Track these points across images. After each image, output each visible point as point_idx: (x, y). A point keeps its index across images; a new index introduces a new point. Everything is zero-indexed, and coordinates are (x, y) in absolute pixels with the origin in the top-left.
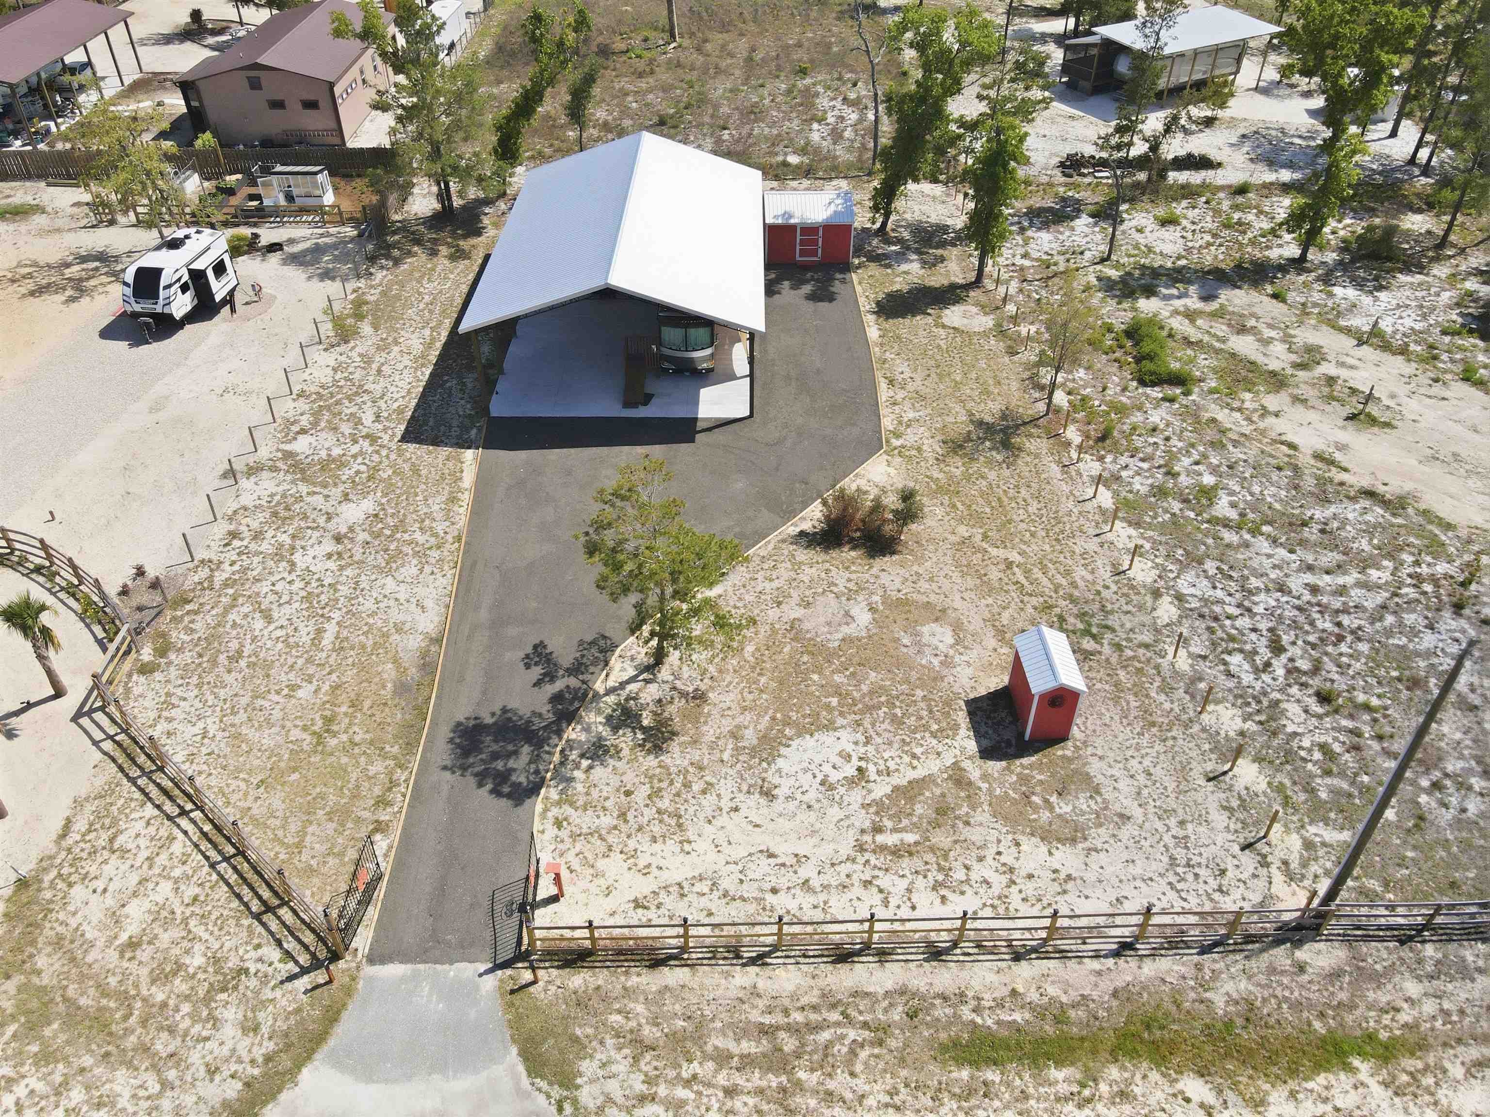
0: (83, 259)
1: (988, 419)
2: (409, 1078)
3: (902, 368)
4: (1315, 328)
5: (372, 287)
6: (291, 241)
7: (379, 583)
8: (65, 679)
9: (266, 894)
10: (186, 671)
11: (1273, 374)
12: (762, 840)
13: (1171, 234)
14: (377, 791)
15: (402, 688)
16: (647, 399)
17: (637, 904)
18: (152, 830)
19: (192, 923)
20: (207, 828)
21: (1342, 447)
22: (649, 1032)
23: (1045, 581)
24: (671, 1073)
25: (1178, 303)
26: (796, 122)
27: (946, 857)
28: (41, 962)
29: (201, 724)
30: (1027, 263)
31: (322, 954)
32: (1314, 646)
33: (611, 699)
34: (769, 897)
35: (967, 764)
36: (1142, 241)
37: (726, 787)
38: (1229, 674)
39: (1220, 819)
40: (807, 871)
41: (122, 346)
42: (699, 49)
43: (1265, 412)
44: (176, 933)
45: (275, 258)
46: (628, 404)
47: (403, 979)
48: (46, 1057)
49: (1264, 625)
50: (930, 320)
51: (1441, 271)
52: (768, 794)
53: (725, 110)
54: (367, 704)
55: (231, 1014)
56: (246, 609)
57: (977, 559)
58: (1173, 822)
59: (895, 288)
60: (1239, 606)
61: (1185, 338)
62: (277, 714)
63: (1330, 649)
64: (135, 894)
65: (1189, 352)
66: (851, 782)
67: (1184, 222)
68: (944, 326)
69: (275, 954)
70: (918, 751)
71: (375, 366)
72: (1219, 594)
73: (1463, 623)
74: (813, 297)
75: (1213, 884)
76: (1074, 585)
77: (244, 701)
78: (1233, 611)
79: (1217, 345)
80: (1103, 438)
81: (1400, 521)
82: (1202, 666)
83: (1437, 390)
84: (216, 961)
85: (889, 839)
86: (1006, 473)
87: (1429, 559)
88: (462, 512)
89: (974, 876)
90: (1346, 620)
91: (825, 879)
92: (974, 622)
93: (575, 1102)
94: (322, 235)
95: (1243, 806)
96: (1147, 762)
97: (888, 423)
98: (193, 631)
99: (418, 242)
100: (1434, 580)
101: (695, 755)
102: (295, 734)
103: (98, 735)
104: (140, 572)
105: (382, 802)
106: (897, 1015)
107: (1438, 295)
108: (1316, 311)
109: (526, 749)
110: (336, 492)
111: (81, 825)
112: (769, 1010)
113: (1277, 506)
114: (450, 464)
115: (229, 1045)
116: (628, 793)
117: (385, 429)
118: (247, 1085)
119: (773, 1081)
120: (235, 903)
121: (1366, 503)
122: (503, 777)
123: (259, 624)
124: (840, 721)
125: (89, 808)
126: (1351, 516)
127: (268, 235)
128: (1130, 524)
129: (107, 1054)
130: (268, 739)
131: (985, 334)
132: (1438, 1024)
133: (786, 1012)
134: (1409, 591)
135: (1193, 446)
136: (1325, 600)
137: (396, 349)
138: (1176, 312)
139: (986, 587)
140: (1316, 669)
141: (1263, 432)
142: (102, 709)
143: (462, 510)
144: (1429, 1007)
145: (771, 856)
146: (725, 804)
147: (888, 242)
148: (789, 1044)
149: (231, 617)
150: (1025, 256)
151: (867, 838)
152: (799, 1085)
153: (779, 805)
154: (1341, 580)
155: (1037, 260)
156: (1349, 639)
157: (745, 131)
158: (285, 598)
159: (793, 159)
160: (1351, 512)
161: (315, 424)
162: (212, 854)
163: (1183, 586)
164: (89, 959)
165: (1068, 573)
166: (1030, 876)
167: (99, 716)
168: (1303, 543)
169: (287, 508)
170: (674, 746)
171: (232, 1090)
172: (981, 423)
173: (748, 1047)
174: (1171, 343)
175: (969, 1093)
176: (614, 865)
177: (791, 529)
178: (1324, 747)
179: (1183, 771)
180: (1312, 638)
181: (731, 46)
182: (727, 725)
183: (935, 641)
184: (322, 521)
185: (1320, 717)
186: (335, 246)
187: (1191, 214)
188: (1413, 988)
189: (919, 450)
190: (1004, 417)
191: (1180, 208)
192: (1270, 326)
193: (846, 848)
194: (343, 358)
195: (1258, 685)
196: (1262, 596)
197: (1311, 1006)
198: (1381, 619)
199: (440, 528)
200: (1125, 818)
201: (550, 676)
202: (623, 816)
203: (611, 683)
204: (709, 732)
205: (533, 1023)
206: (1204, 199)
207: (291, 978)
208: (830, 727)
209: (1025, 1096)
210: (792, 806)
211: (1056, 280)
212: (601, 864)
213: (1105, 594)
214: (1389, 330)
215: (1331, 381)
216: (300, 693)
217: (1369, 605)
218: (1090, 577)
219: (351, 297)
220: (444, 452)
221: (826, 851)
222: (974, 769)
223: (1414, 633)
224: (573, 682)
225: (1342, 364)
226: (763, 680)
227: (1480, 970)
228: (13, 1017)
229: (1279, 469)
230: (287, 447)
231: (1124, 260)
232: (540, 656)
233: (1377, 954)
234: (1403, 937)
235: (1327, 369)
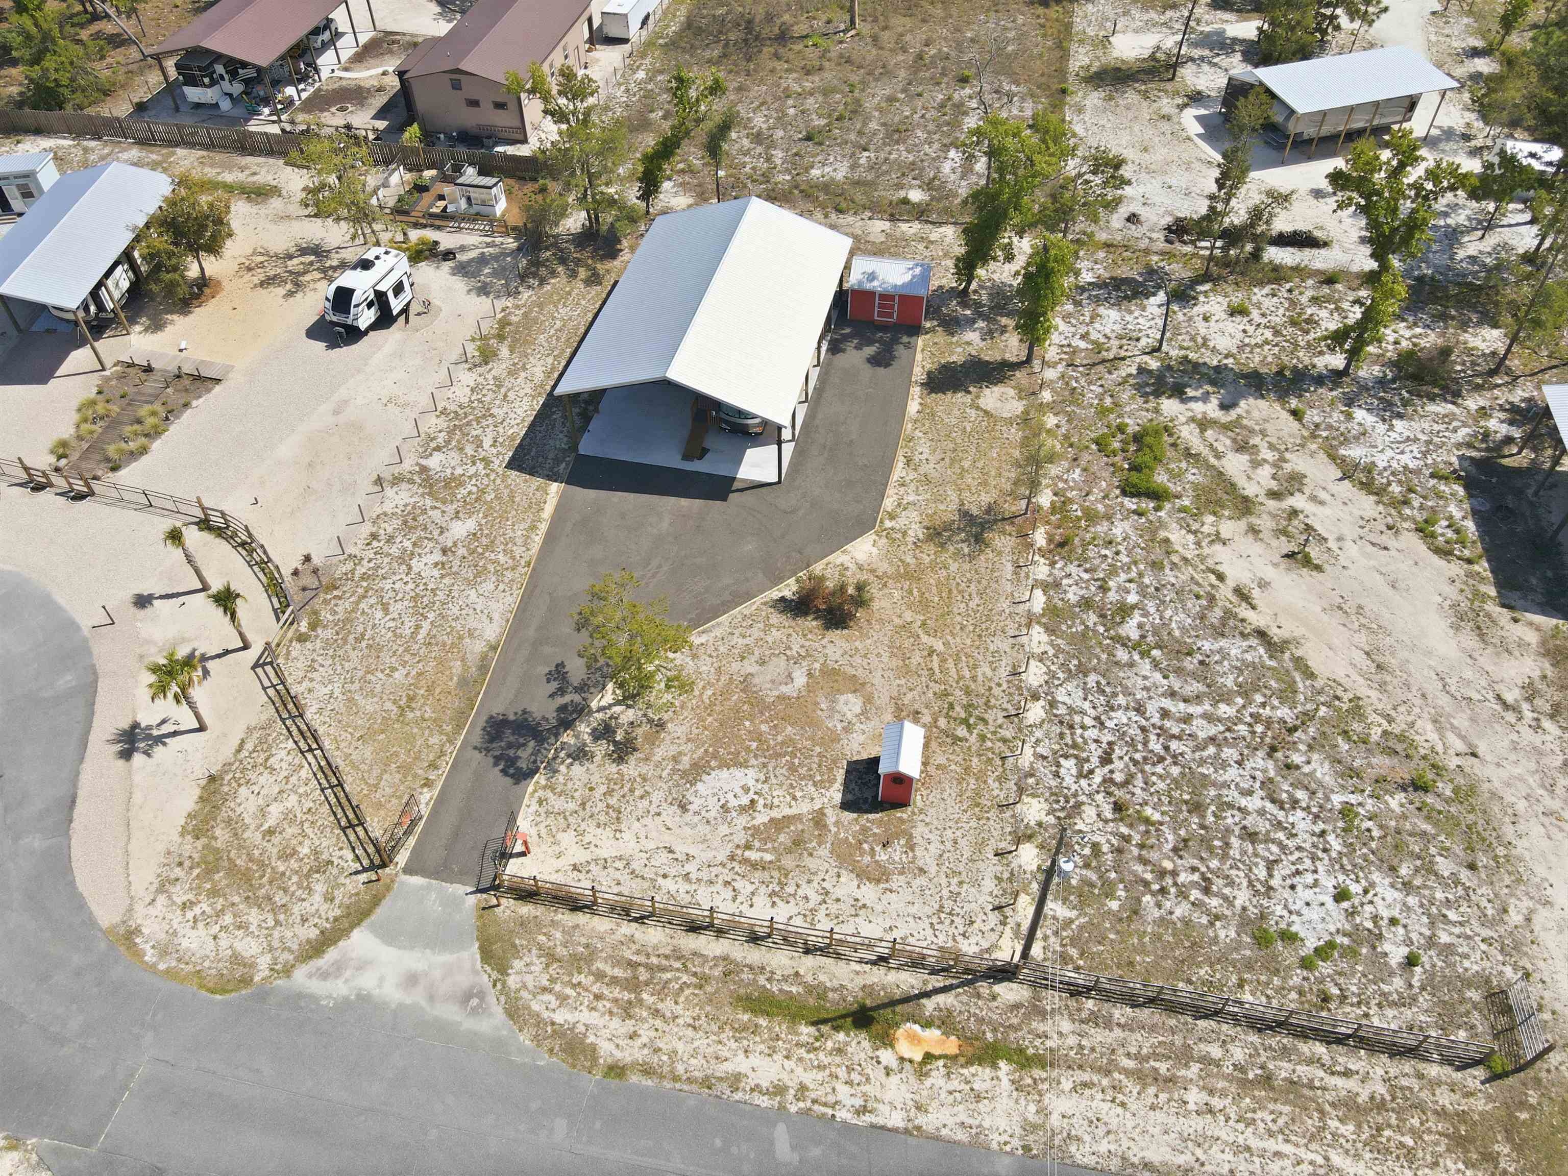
0: (303, 251)
1: (975, 511)
2: (412, 948)
3: (923, 449)
4: (1312, 454)
5: (518, 307)
6: (463, 249)
7: (466, 593)
8: (250, 637)
9: (351, 816)
10: (327, 643)
11: (1246, 499)
12: (667, 839)
13: (1235, 326)
14: (431, 757)
15: (463, 682)
16: (702, 453)
17: (575, 868)
18: (290, 758)
19: (306, 825)
20: (323, 763)
21: (1263, 585)
22: (560, 951)
23: (953, 672)
24: (566, 979)
25: (1198, 408)
26: (936, 146)
27: (786, 876)
28: (218, 832)
29: (330, 687)
30: (1083, 345)
31: (377, 861)
32: (1135, 763)
33: (599, 716)
34: (660, 880)
35: (829, 812)
36: (1203, 331)
37: (657, 796)
38: (1057, 775)
39: (989, 884)
40: (691, 867)
42: (875, 39)
43: (1218, 538)
44: (294, 830)
45: (447, 266)
46: (687, 457)
47: (422, 888)
48: (214, 893)
49: (1107, 737)
50: (968, 399)
51: (1473, 403)
52: (683, 808)
53: (873, 125)
54: (438, 691)
55: (319, 888)
56: (373, 601)
57: (907, 643)
58: (955, 881)
59: (954, 358)
60: (1097, 718)
61: (1187, 449)
62: (378, 689)
63: (1147, 768)
64: (276, 799)
65: (1184, 465)
66: (743, 809)
67: (1255, 314)
68: (978, 408)
69: (350, 856)
70: (799, 794)
71: (503, 390)
72: (1087, 705)
73: (1270, 764)
74: (876, 361)
75: (961, 929)
76: (974, 679)
77: (360, 674)
78: (1088, 721)
79: (1213, 461)
80: (1062, 545)
81: (1273, 663)
82: (1039, 765)
83: (1387, 539)
84: (316, 852)
85: (753, 855)
86: (966, 566)
87: (1276, 702)
88: (538, 540)
89: (800, 892)
90: (1174, 745)
91: (701, 875)
92: (882, 698)
93: (504, 983)
94: (488, 245)
95: (1010, 880)
96: (959, 833)
97: (889, 503)
98: (336, 613)
99: (563, 261)
100: (1268, 724)
101: (644, 769)
102: (389, 705)
103: (267, 683)
104: (307, 559)
105: (433, 766)
106: (717, 972)
107: (1455, 431)
108: (1324, 434)
109: (532, 744)
110: (450, 509)
111: (249, 746)
112: (638, 952)
113: (1177, 633)
114: (538, 494)
115: (316, 906)
116: (591, 789)
117: (499, 453)
118: (322, 932)
119: (626, 996)
120: (332, 818)
121: (1253, 642)
122: (512, 762)
123: (379, 614)
124: (753, 762)
125: (256, 735)
126: (1233, 652)
127: (446, 240)
128: (1047, 629)
129: (248, 898)
130: (369, 705)
131: (1010, 421)
132: (1072, 1053)
133: (648, 955)
134: (1242, 729)
135: (1135, 563)
136: (1167, 724)
137: (523, 375)
138: (1192, 419)
139: (905, 670)
140: (1126, 783)
141: (1203, 559)
142: (271, 663)
143: (537, 539)
144: (1072, 1041)
145: (671, 852)
146: (653, 809)
147: (964, 304)
148: (643, 975)
149: (362, 606)
150: (1083, 337)
151: (739, 852)
152: (641, 1001)
153: (688, 817)
154: (1192, 709)
155: (1094, 342)
156: (1169, 760)
157: (882, 155)
158: (400, 596)
159: (916, 196)
160: (1235, 648)
161: (448, 442)
162: (323, 781)
163: (1061, 696)
164: (245, 836)
165: (975, 667)
166: (838, 900)
167: (268, 668)
168: (1179, 671)
169: (414, 519)
170: (632, 759)
171: (313, 933)
172: (965, 514)
173: (618, 972)
174: (1170, 453)
175: (744, 1028)
176: (567, 839)
177: (775, 594)
178: (1095, 846)
179: (980, 846)
180: (1138, 756)
181: (908, 38)
182: (673, 750)
183: (845, 709)
184: (436, 533)
185: (1106, 821)
186: (496, 258)
187: (1268, 303)
188: (1066, 1026)
189: (905, 534)
190: (989, 511)
191: (1259, 293)
192: (1271, 447)
193: (722, 857)
194: (481, 380)
195: (1074, 787)
196: (1120, 712)
197: (990, 1023)
198: (1204, 749)
199: (518, 551)
200: (922, 871)
201: (561, 691)
202: (583, 804)
203: (603, 703)
204: (659, 753)
205: (492, 931)
206: (1288, 286)
207: (357, 873)
208: (744, 765)
209: (778, 1038)
210: (696, 819)
211: (1100, 368)
212: (560, 836)
213: (996, 691)
214: (1381, 465)
215: (1294, 513)
216: (396, 675)
217: (1202, 735)
218: (989, 673)
219: (499, 316)
220: (537, 481)
221: (710, 854)
222: (832, 816)
223: (1224, 765)
224: (577, 698)
225: (1313, 499)
226: (710, 719)
227: (1119, 1025)
228: (198, 864)
229: (1198, 597)
230: (423, 462)
231: (1174, 353)
232: (559, 673)
233: (1052, 999)
234: (1075, 991)
235: (1297, 501)
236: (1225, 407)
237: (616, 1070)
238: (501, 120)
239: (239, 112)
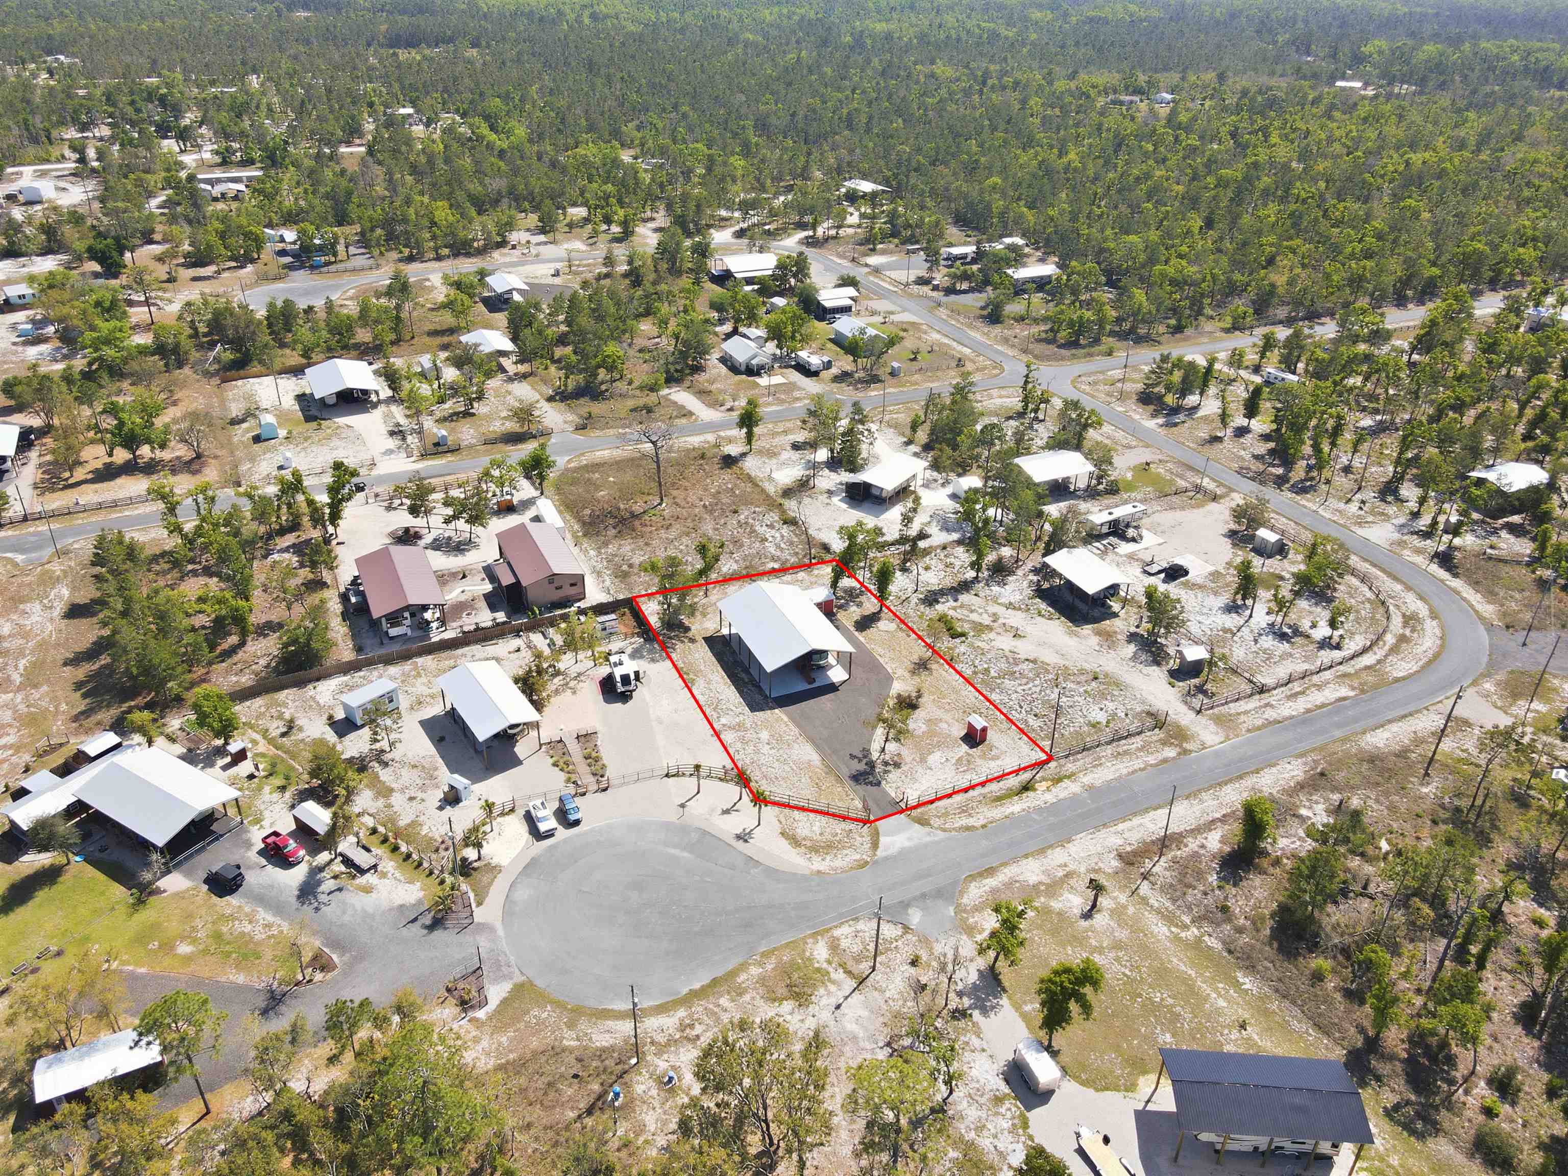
1: (916, 661)
2: (900, 834)
3: (880, 650)
4: (993, 605)
7: (792, 751)
9: (841, 817)
11: (988, 626)
12: (936, 777)
13: (931, 574)
14: (845, 793)
15: (826, 773)
16: (814, 680)
17: (920, 795)
18: (801, 815)
19: (831, 826)
20: (814, 811)
21: (1015, 647)
22: (939, 814)
24: (947, 818)
25: (948, 604)
27: (974, 769)
28: (804, 842)
33: (880, 761)
34: (944, 786)
35: (967, 752)
36: (923, 579)
37: (920, 770)
40: (949, 779)
41: (619, 705)
43: (991, 640)
44: (828, 829)
46: (810, 684)
47: (886, 822)
48: (826, 853)
50: (875, 629)
51: (1020, 572)
52: (930, 769)
54: (822, 778)
55: (856, 836)
58: (1015, 749)
59: (855, 618)
61: (957, 618)
64: (811, 826)
65: (960, 623)
66: (946, 761)
67: (933, 567)
68: (882, 631)
69: (855, 825)
70: (956, 751)
71: (713, 690)
73: (1059, 689)
75: (1027, 758)
79: (967, 618)
80: (952, 660)
81: (1037, 666)
83: (1033, 621)
84: (843, 830)
85: (961, 769)
86: (932, 677)
87: (1047, 675)
88: (794, 728)
90: (1033, 696)
91: (953, 780)
93: (934, 827)
94: (631, 643)
97: (889, 670)
100: (1050, 680)
101: (908, 766)
104: (724, 766)
105: (848, 795)
106: (982, 797)
107: (1023, 583)
108: (990, 598)
109: (870, 776)
110: (751, 732)
112: (958, 804)
113: (1006, 669)
114: (774, 715)
115: (861, 840)
116: (900, 777)
117: (743, 709)
118: (871, 843)
119: (966, 813)
120: (836, 820)
121: (1027, 662)
122: (870, 783)
123: (772, 769)
124: (935, 750)
125: (781, 816)
127: (611, 648)
129: (838, 849)
131: (895, 631)
132: (1077, 769)
133: (962, 803)
134: (1045, 685)
135: (976, 656)
137: (713, 682)
138: (949, 608)
139: (947, 711)
140: (1031, 710)
141: (993, 647)
144: (1074, 767)
145: (939, 779)
146: (923, 773)
147: (839, 599)
148: (965, 807)
150: (889, 595)
151: (957, 770)
152: (971, 813)
153: (934, 770)
154: (1029, 686)
155: (894, 596)
156: (1036, 700)
157: (742, 554)
158: (772, 762)
159: (775, 565)
160: (1024, 666)
161: (719, 714)
162: (821, 814)
163: (994, 697)
164: (815, 839)
165: (964, 701)
166: (993, 766)
168: (1016, 678)
170: (902, 766)
171: (869, 845)
172: (915, 663)
173: (958, 810)
174: (953, 621)
175: (1002, 804)
178: (1039, 726)
180: (1028, 702)
181: (689, 499)
182: (910, 758)
183: (943, 726)
184: (757, 740)
185: (1036, 720)
186: (641, 647)
187: (933, 562)
188: (1070, 765)
189: (904, 676)
190: (920, 660)
191: (928, 560)
192: (979, 607)
193: (954, 774)
194: (700, 690)
197: (1054, 773)
198: (1041, 693)
199: (792, 733)
200: (1005, 751)
201: (860, 760)
202: (903, 781)
203: (876, 757)
204: (907, 761)
205: (916, 819)
206: (933, 554)
207: (863, 827)
208: (933, 752)
209: (1011, 802)
210: (937, 769)
214: (1013, 601)
215: (1004, 624)
216: (803, 781)
217: (1037, 691)
220: (768, 712)
221: (950, 775)
222: (971, 751)
224: (867, 759)
225: (1005, 618)
227: (1081, 759)
228: (811, 851)
229: (1002, 658)
231: (923, 590)
232: (852, 757)
233: (1062, 761)
234: (1067, 757)
235: (1001, 621)
236: (956, 600)
237: (984, 826)
238: (573, 591)
239: (419, 633)
